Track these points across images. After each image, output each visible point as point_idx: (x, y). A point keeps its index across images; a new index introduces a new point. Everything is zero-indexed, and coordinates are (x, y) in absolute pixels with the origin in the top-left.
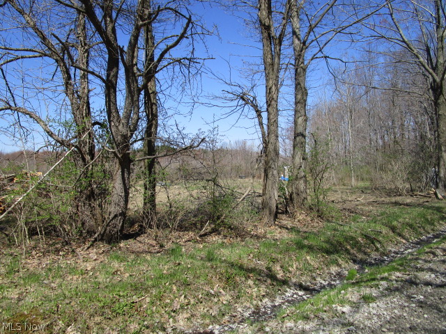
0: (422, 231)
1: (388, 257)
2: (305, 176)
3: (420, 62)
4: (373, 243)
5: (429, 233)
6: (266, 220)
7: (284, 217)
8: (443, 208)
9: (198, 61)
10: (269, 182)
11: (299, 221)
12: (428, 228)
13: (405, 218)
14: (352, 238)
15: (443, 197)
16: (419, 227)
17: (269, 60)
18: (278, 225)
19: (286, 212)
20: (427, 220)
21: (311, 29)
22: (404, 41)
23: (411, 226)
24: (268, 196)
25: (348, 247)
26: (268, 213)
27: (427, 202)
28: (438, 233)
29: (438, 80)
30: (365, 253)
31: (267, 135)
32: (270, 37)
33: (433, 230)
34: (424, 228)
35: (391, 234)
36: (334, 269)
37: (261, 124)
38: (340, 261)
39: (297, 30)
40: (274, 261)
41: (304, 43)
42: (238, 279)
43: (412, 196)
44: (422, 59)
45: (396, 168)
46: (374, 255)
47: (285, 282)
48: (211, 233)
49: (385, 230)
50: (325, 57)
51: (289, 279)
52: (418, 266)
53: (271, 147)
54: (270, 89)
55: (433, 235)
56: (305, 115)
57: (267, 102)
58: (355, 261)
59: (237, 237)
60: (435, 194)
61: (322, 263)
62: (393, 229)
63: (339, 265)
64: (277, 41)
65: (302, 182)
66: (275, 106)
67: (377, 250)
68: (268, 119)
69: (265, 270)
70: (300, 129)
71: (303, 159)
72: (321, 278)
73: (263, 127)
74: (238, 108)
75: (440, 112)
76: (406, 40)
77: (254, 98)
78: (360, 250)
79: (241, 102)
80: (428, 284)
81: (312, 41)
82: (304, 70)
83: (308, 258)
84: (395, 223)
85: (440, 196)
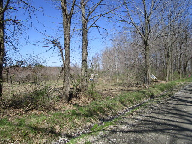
0: (135, 102)
1: (116, 116)
2: (86, 79)
3: (139, 32)
4: (111, 110)
5: (138, 103)
6: (64, 101)
7: (75, 99)
8: (146, 92)
9: (19, 22)
10: (66, 83)
11: (82, 100)
12: (138, 101)
13: (129, 97)
14: (102, 108)
15: (148, 87)
16: (134, 101)
17: (65, 25)
18: (70, 103)
19: (76, 96)
20: (138, 97)
21: (90, 14)
22: (133, 23)
23: (130, 100)
24: (65, 89)
25: (99, 113)
26: (65, 97)
27: (141, 89)
28: (141, 103)
29: (146, 40)
30: (106, 115)
31: (65, 60)
32: (66, 15)
33: (140, 102)
34: (136, 101)
35: (121, 105)
36: (89, 124)
37: (62, 55)
38: (93, 120)
39: (84, 14)
40: (56, 123)
41: (87, 20)
42: (31, 135)
43: (137, 87)
44: (139, 31)
45: (131, 75)
46: (111, 115)
47: (59, 134)
48: (33, 109)
49: (118, 103)
50: (97, 27)
51: (62, 132)
52: (123, 121)
53: (66, 66)
54: (66, 39)
55: (139, 104)
56: (87, 52)
57: (65, 45)
58: (100, 119)
59: (46, 110)
60: (145, 86)
61: (83, 122)
62: (122, 103)
63: (92, 122)
64: (69, 17)
65: (85, 82)
66: (68, 47)
67: (113, 113)
68: (65, 53)
69: (49, 128)
70: (84, 58)
71: (86, 72)
72: (80, 129)
73: (63, 57)
74: (53, 47)
75: (147, 53)
76: (134, 23)
77: (59, 43)
78: (104, 114)
79: (53, 44)
80: (122, 131)
81: (91, 19)
82: (87, 32)
83: (76, 120)
84: (123, 100)
85: (146, 87)
